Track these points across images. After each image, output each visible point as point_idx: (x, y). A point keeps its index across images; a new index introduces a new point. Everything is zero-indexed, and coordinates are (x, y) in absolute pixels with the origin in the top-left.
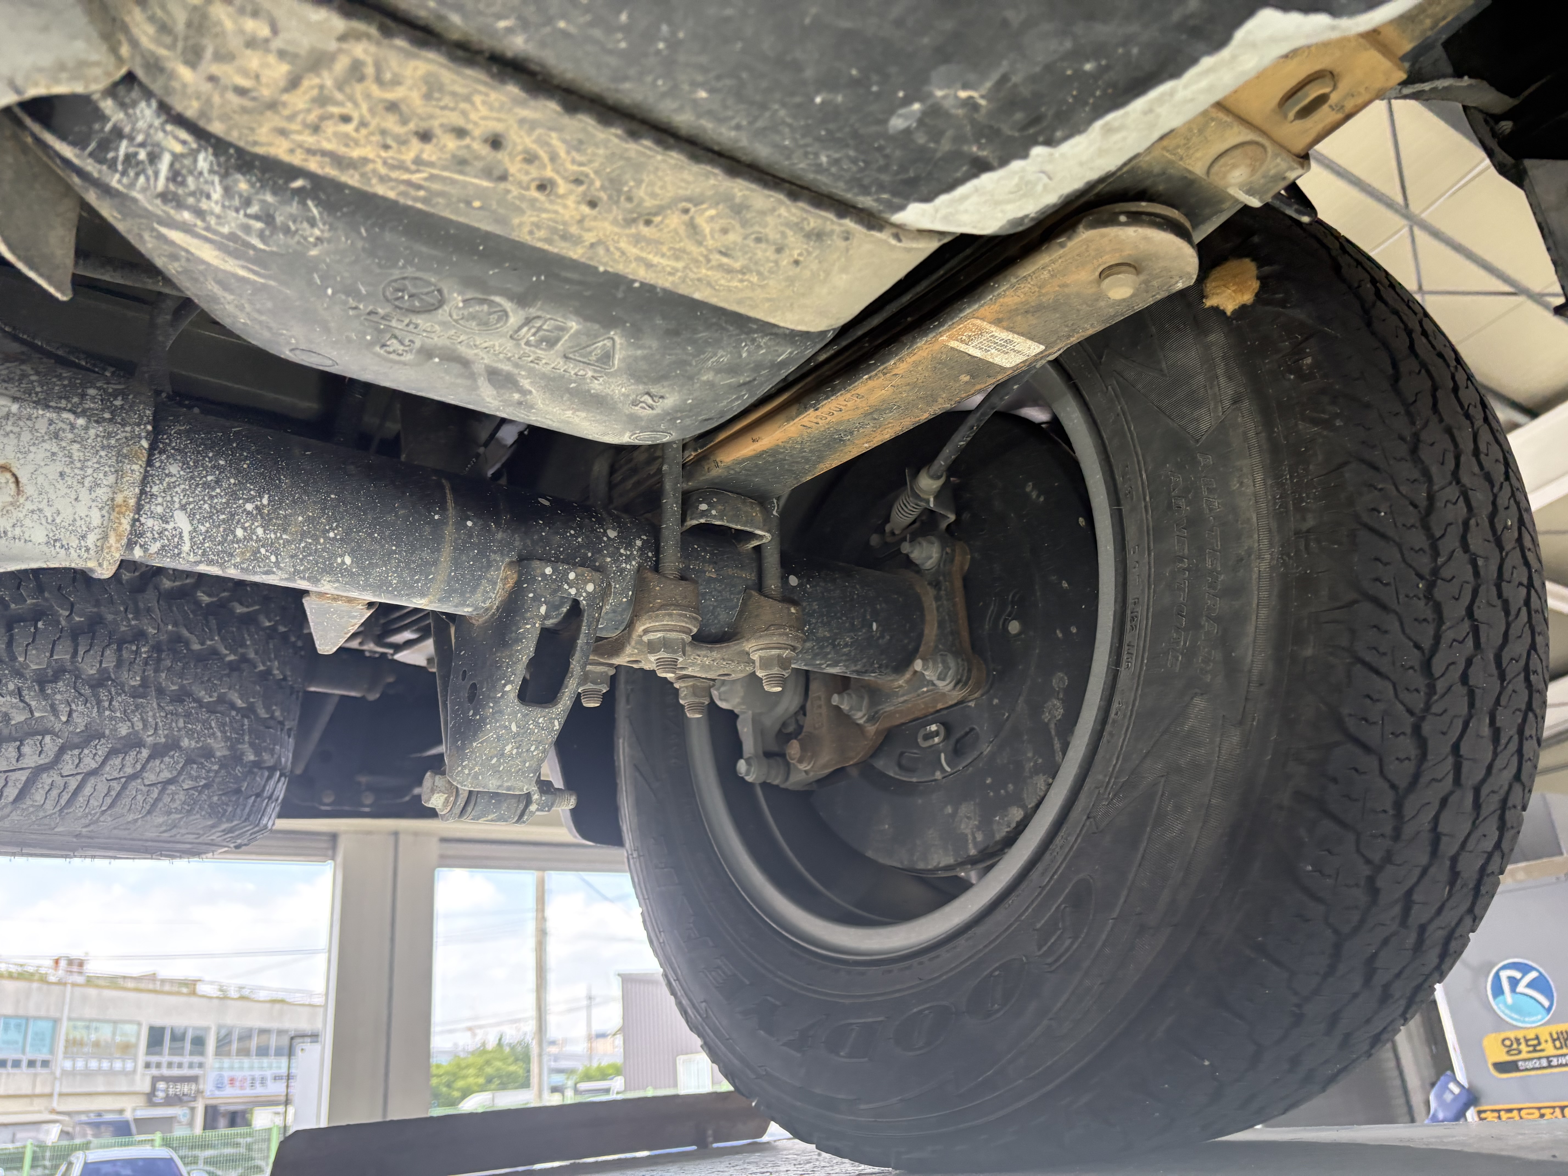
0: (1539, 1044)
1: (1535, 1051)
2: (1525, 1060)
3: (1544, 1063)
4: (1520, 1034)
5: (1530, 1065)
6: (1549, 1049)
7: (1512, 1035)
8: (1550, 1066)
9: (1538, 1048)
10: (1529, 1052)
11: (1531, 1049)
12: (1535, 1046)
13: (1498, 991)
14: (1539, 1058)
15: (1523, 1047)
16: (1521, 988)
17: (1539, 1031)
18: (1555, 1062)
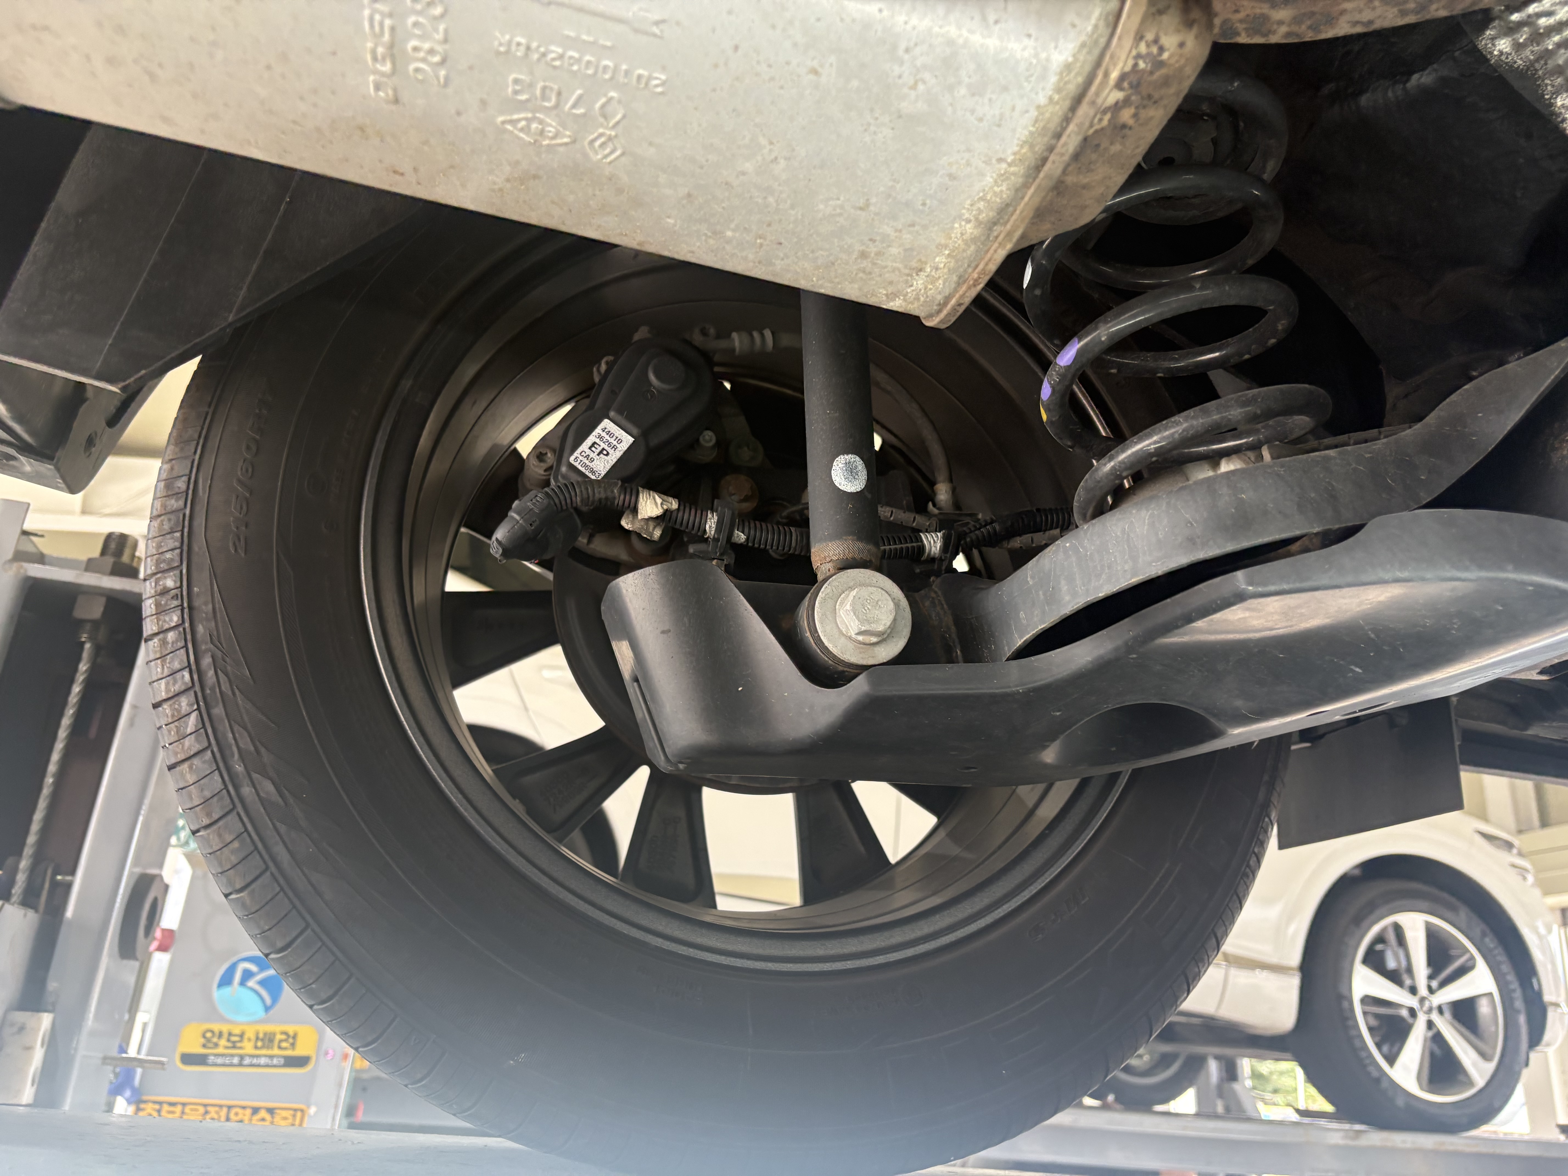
0: (241, 1041)
1: (234, 1047)
2: (216, 1055)
3: (236, 1060)
4: (225, 1028)
5: (220, 1061)
6: (248, 1048)
7: (216, 1027)
8: (240, 1065)
9: (239, 1045)
10: (227, 1048)
11: (230, 1045)
12: (234, 1042)
13: (226, 980)
14: (232, 1056)
15: (223, 1042)
16: (251, 983)
17: (245, 1028)
18: (247, 1061)
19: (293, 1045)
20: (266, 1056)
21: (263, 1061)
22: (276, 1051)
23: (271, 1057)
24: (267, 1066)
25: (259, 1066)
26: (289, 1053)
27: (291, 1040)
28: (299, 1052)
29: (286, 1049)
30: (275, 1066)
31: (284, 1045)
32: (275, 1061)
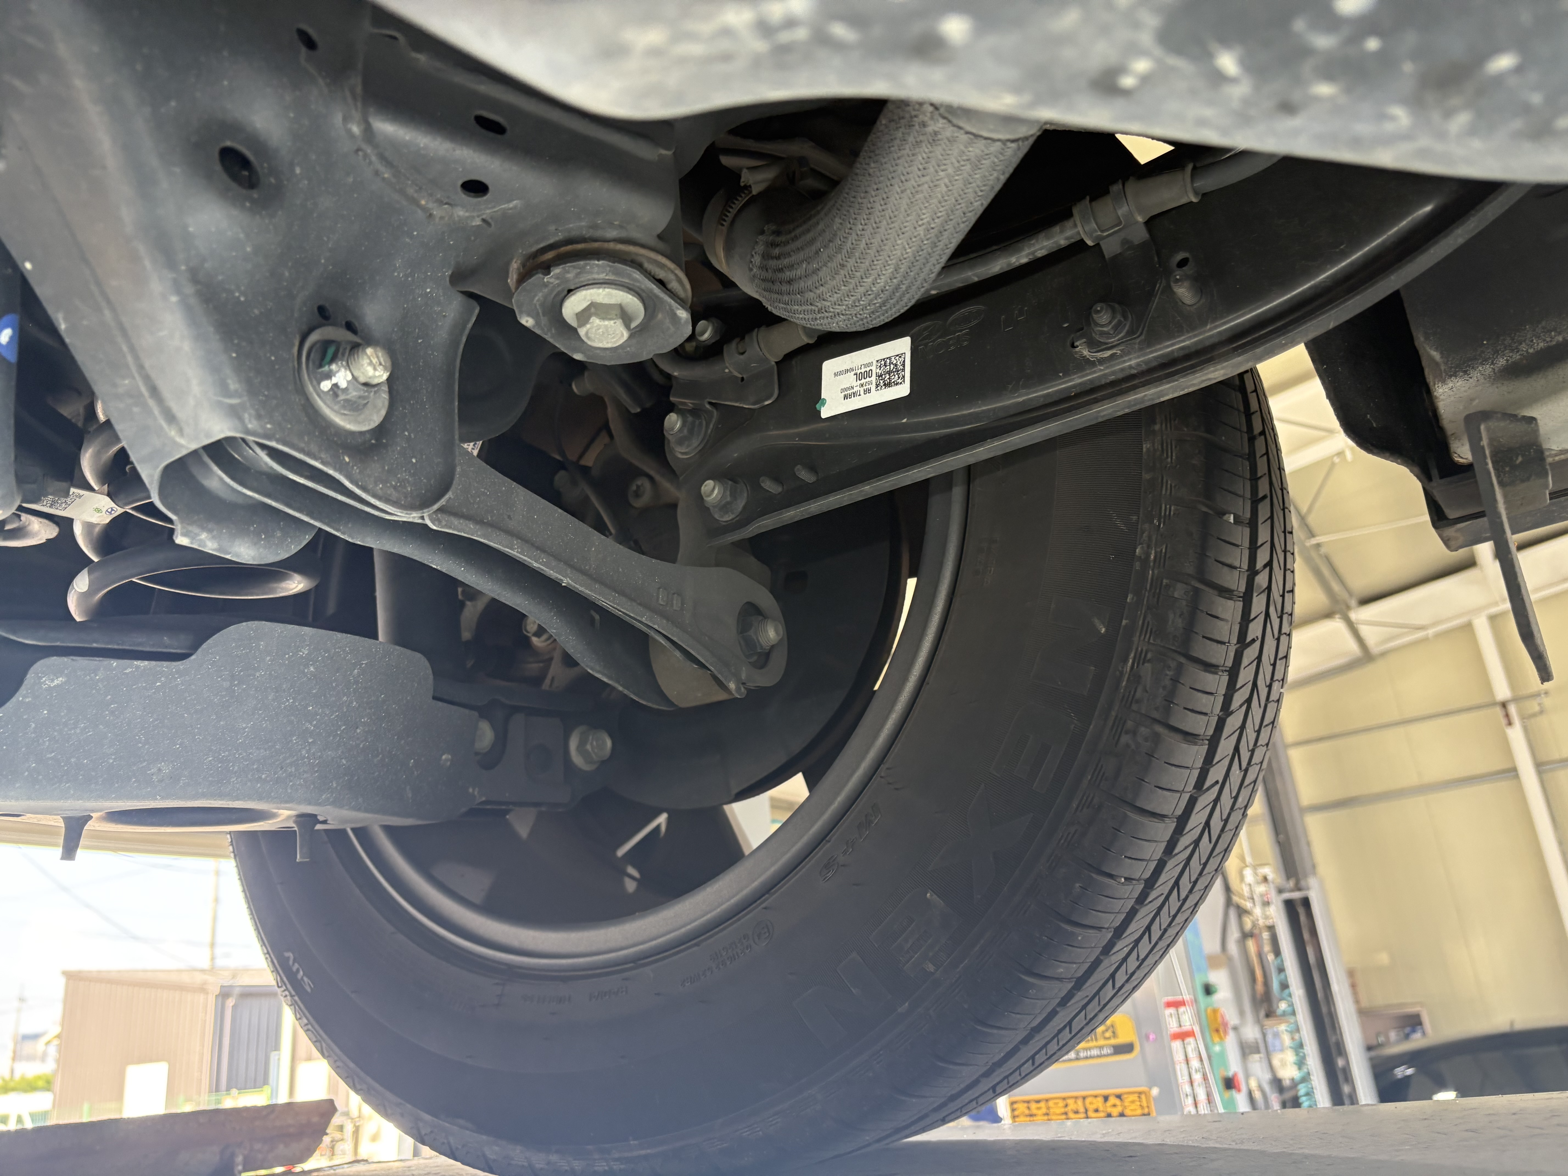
8: (1077, 1059)
18: (1082, 1055)
19: (1115, 1035)
20: (1096, 1047)
21: (1095, 1052)
22: (1102, 1042)
23: (1101, 1047)
24: (1099, 1056)
25: (1091, 1057)
26: (1113, 1041)
27: (1111, 1029)
28: (1122, 1040)
29: (1109, 1038)
30: (1105, 1056)
31: (1107, 1035)
32: (1105, 1051)
